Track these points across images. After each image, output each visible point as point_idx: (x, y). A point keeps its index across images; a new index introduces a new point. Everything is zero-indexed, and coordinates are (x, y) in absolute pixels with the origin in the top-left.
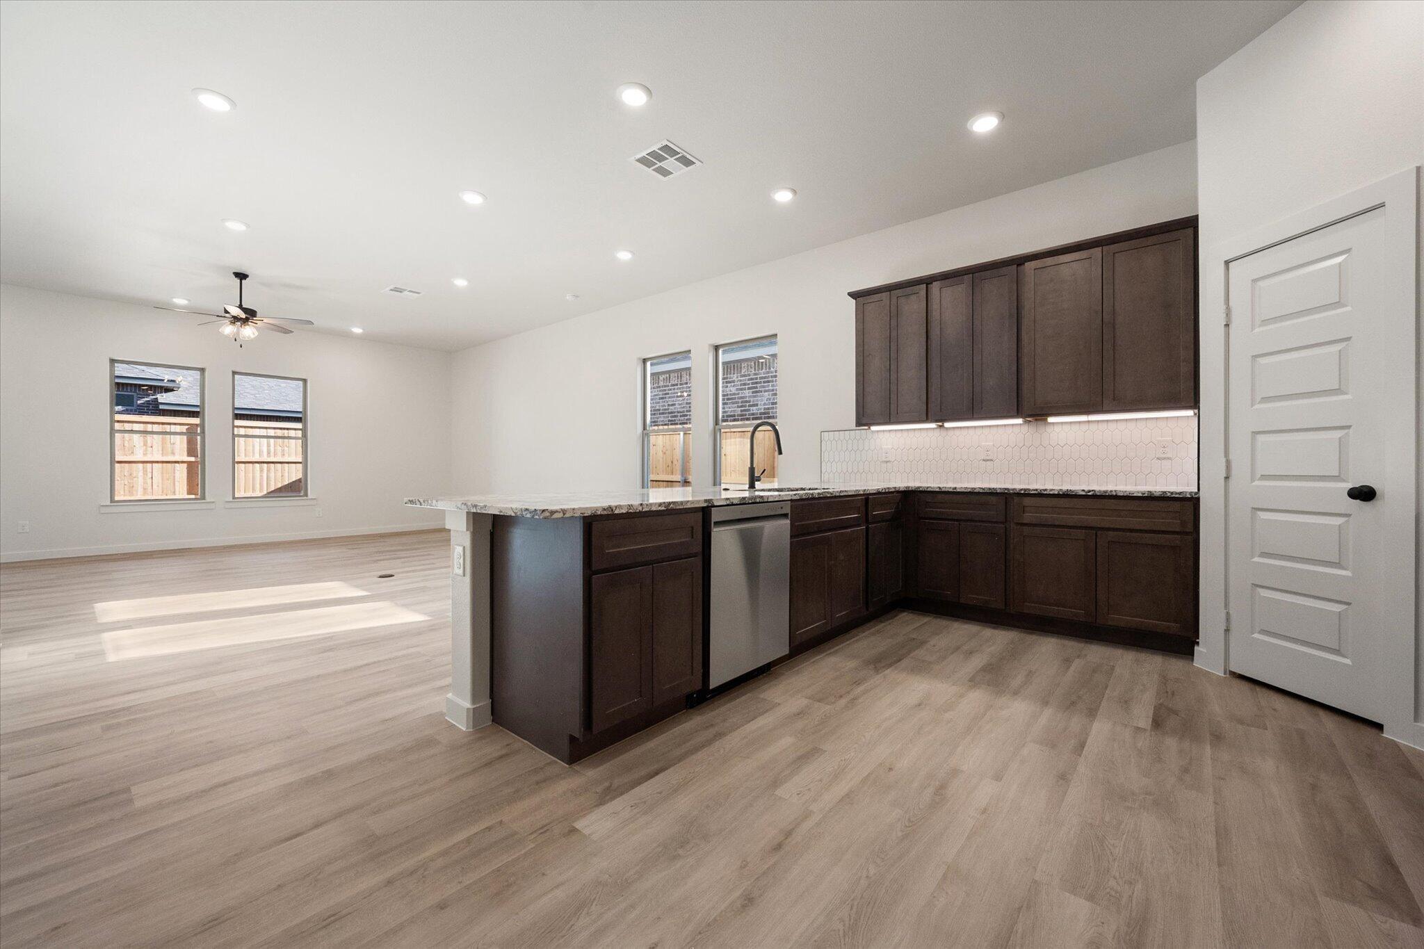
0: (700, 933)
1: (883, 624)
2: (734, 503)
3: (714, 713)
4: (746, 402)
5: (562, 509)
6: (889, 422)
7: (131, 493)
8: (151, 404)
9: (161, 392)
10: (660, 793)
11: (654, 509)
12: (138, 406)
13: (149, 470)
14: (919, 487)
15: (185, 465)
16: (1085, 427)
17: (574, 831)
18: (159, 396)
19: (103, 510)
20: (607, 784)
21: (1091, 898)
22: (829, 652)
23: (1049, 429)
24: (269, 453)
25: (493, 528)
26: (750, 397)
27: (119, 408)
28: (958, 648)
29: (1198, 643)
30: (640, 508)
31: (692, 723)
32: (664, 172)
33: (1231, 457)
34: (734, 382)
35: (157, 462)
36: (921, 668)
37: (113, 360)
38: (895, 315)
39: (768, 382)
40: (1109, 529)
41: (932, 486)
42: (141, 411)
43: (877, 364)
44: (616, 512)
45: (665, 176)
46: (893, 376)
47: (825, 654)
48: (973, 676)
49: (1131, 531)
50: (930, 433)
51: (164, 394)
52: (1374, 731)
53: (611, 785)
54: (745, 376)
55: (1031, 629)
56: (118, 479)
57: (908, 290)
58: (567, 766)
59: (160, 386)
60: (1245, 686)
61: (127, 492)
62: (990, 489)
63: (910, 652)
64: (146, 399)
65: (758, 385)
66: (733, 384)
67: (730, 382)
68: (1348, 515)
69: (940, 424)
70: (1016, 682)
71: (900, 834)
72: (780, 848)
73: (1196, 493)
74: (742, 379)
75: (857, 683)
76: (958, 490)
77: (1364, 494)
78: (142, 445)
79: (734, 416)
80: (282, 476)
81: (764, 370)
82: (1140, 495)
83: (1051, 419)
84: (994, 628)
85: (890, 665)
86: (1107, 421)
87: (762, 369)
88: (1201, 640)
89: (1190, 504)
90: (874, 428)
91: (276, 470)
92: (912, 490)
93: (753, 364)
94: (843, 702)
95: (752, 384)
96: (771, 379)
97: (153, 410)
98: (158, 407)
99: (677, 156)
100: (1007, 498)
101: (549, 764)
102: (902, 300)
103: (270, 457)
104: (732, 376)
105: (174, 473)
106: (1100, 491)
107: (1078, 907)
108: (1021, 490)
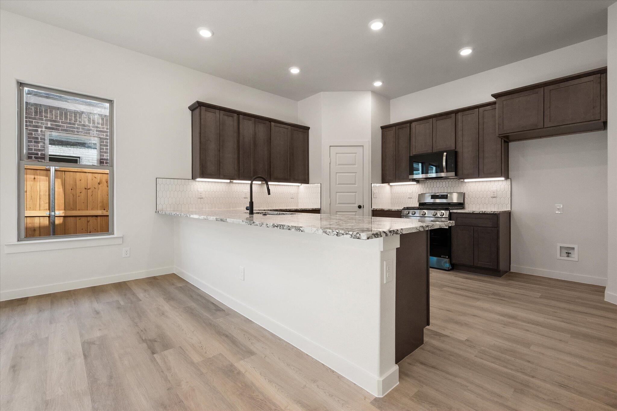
33: (331, 198)
43: (213, 146)
46: (221, 155)
57: (229, 114)
68: (356, 212)
73: (320, 208)
77: (360, 207)
102: (225, 117)
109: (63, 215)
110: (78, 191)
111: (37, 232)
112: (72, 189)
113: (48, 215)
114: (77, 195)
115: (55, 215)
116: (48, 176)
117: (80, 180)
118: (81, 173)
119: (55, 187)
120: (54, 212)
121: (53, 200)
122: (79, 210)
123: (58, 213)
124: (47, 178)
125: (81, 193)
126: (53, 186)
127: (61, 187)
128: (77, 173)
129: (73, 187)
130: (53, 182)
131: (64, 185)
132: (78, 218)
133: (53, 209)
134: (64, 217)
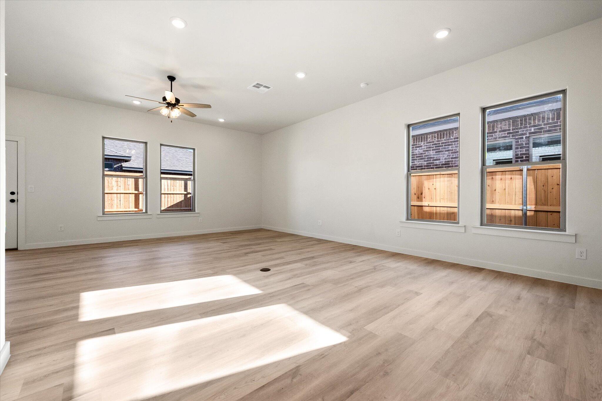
4: (431, 158)
7: (112, 208)
8: (119, 167)
9: (124, 162)
12: (114, 168)
13: (119, 197)
15: (134, 195)
18: (122, 164)
19: (99, 219)
24: (168, 189)
26: (433, 155)
27: (107, 169)
34: (421, 146)
35: (122, 193)
37: (104, 137)
39: (449, 145)
42: (116, 170)
51: (124, 163)
54: (430, 142)
56: (107, 201)
59: (123, 159)
61: (110, 207)
64: (117, 165)
65: (440, 148)
66: (420, 148)
67: (419, 147)
74: (427, 144)
78: (116, 186)
79: (422, 166)
80: (173, 200)
81: (445, 138)
91: (171, 197)
93: (436, 135)
95: (436, 147)
97: (120, 170)
98: (122, 169)
103: (168, 191)
104: (420, 143)
105: (129, 199)
109: (534, 210)
110: (550, 188)
111: (513, 222)
112: (543, 186)
113: (522, 209)
114: (549, 192)
115: (526, 209)
116: (522, 175)
117: (552, 177)
118: (553, 170)
119: (527, 185)
120: (526, 206)
121: (525, 196)
122: (551, 205)
123: (529, 207)
124: (522, 176)
125: (553, 189)
126: (525, 184)
127: (532, 184)
128: (549, 170)
129: (544, 184)
130: (525, 180)
131: (536, 182)
132: (549, 213)
133: (525, 204)
134: (535, 211)
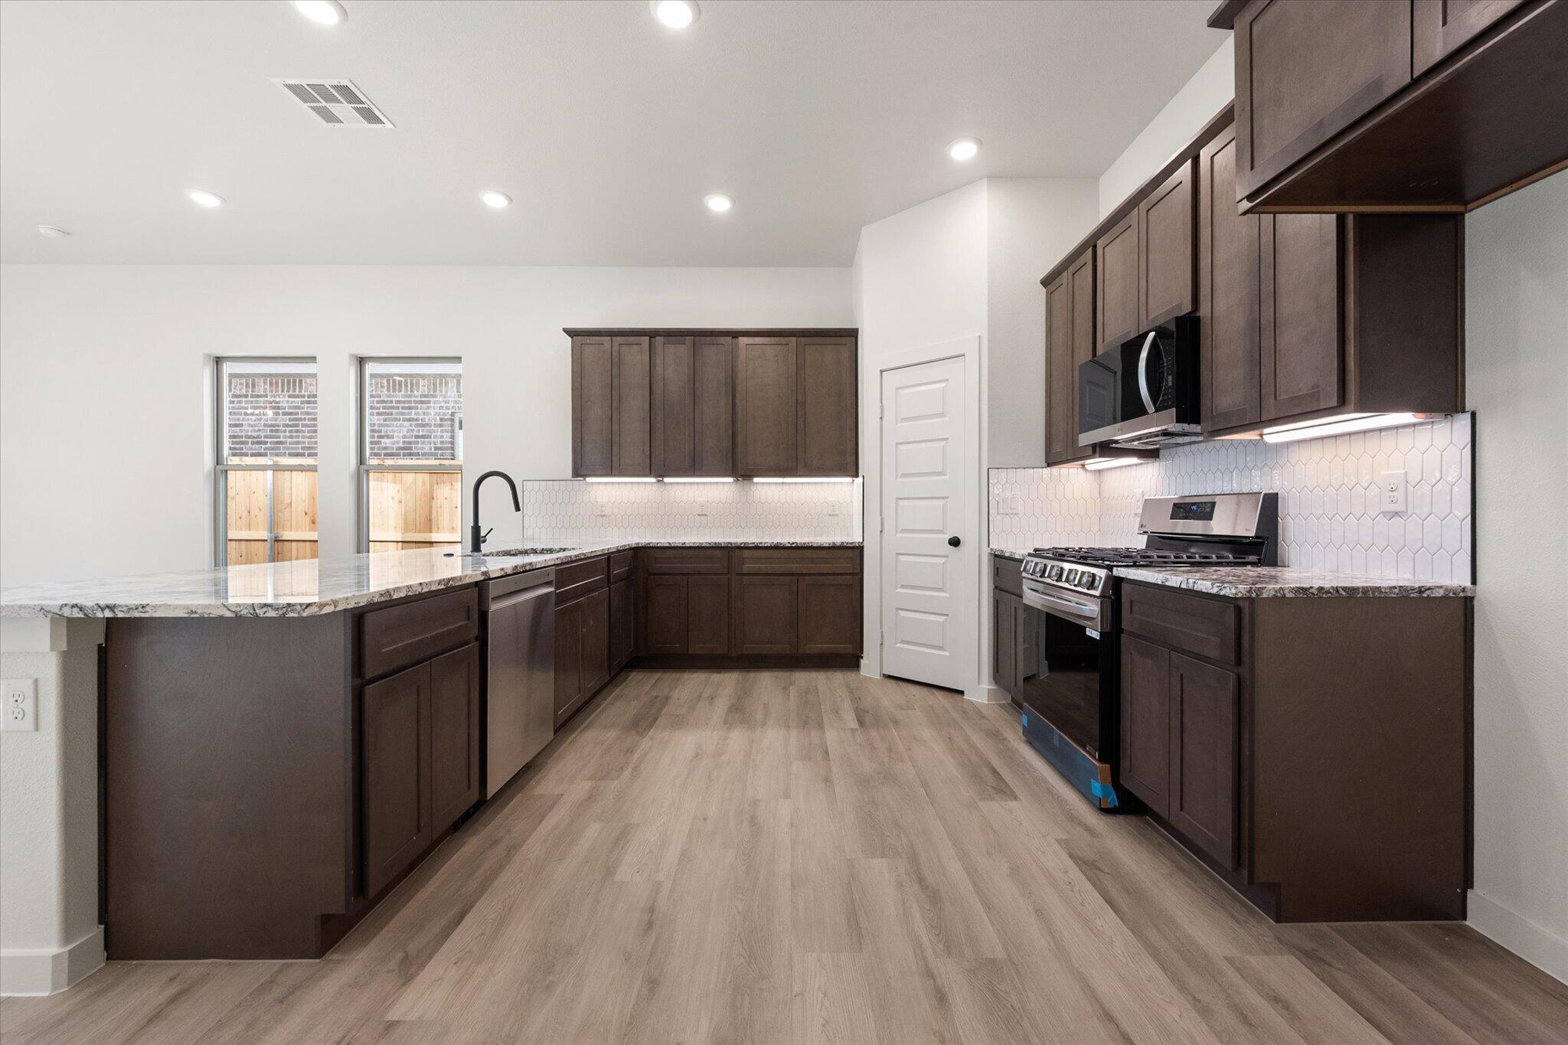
0: (625, 1035)
1: (619, 688)
2: (508, 573)
3: (489, 828)
5: (332, 600)
6: (611, 473)
10: (483, 934)
11: (434, 588)
14: (649, 544)
16: (780, 487)
17: (391, 1025)
20: (400, 955)
21: (883, 856)
22: (582, 727)
23: (753, 488)
25: (107, 639)
28: (699, 697)
29: (862, 657)
30: (420, 590)
31: (470, 845)
32: (330, 117)
33: (884, 516)
36: (679, 722)
38: (616, 363)
39: (410, 408)
40: (806, 574)
41: (662, 541)
43: (597, 411)
44: (395, 597)
45: (327, 121)
46: (615, 427)
47: (579, 730)
48: (725, 719)
49: (821, 574)
50: (649, 488)
52: (960, 696)
53: (407, 954)
55: (746, 668)
57: (631, 339)
58: (317, 961)
60: (893, 683)
62: (715, 543)
63: (660, 710)
65: (394, 411)
68: (947, 556)
69: (660, 479)
70: (759, 716)
71: (743, 868)
72: (652, 925)
73: (862, 543)
75: (630, 751)
76: (688, 545)
77: (955, 542)
81: (403, 392)
82: (827, 545)
83: (756, 480)
84: (719, 673)
85: (650, 726)
86: (796, 483)
87: (400, 391)
88: (865, 655)
89: (858, 551)
90: (589, 480)
92: (643, 547)
93: (385, 382)
94: (627, 773)
96: (413, 405)
99: (358, 106)
100: (730, 552)
101: (280, 971)
102: (623, 348)
106: (801, 543)
107: (879, 864)
108: (742, 543)
